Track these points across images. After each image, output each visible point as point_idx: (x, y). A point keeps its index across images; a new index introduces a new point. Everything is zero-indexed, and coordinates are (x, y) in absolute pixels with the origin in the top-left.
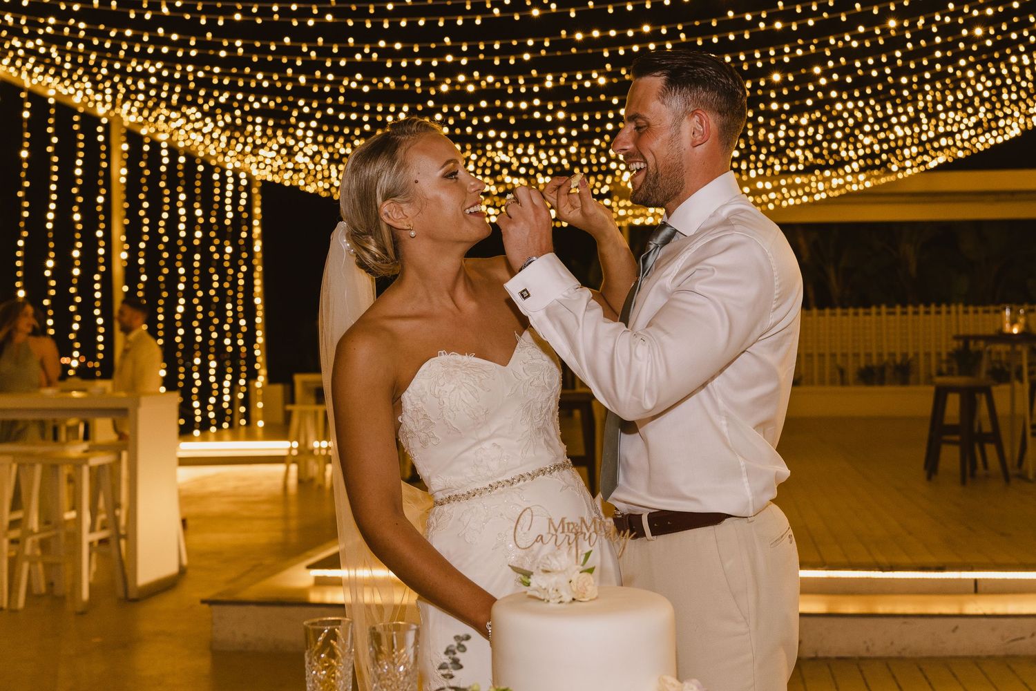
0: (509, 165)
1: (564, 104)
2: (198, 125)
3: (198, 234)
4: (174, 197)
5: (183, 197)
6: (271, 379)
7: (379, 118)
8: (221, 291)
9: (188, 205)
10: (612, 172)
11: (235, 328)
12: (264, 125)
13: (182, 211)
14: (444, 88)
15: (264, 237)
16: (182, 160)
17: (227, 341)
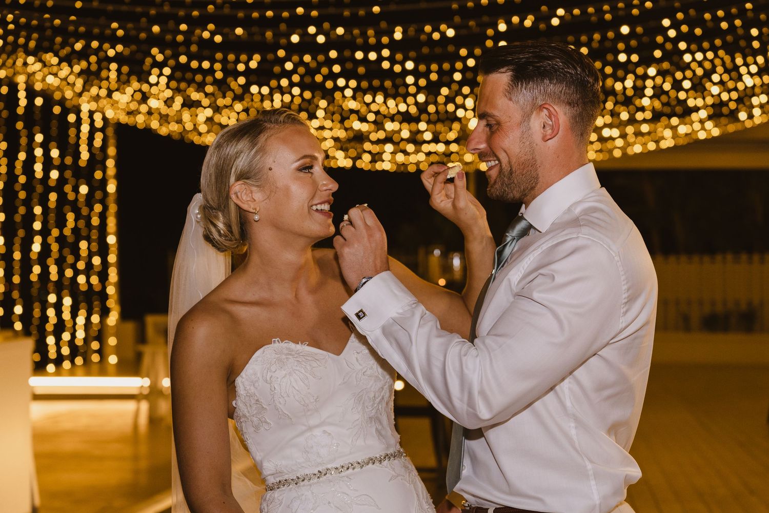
0: (357, 112)
1: (412, 54)
2: (55, 69)
4: (31, 138)
5: (39, 138)
7: (230, 66)
8: (75, 230)
9: (45, 146)
10: (459, 120)
11: (89, 266)
12: (119, 71)
13: (39, 152)
14: (295, 39)
15: (118, 177)
16: (39, 101)
17: (81, 279)
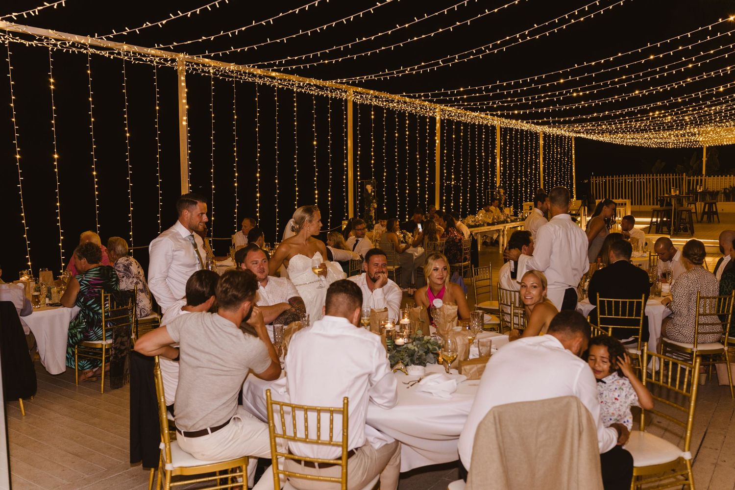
3: (559, 156)
4: (553, 147)
6: (578, 199)
8: (564, 172)
9: (557, 148)
11: (568, 183)
15: (575, 154)
